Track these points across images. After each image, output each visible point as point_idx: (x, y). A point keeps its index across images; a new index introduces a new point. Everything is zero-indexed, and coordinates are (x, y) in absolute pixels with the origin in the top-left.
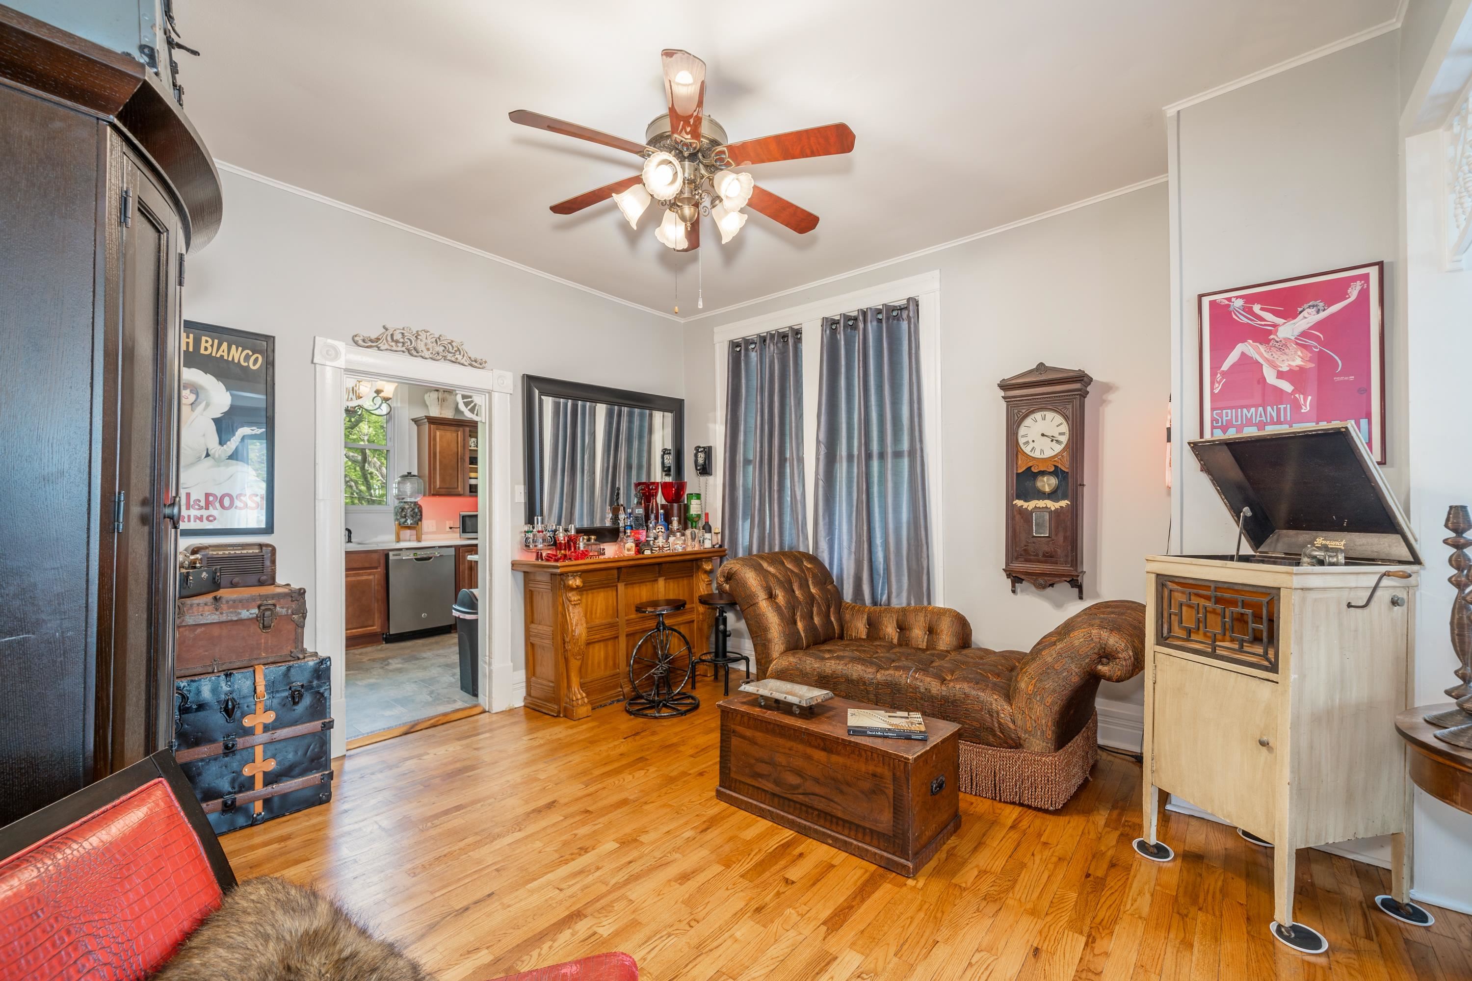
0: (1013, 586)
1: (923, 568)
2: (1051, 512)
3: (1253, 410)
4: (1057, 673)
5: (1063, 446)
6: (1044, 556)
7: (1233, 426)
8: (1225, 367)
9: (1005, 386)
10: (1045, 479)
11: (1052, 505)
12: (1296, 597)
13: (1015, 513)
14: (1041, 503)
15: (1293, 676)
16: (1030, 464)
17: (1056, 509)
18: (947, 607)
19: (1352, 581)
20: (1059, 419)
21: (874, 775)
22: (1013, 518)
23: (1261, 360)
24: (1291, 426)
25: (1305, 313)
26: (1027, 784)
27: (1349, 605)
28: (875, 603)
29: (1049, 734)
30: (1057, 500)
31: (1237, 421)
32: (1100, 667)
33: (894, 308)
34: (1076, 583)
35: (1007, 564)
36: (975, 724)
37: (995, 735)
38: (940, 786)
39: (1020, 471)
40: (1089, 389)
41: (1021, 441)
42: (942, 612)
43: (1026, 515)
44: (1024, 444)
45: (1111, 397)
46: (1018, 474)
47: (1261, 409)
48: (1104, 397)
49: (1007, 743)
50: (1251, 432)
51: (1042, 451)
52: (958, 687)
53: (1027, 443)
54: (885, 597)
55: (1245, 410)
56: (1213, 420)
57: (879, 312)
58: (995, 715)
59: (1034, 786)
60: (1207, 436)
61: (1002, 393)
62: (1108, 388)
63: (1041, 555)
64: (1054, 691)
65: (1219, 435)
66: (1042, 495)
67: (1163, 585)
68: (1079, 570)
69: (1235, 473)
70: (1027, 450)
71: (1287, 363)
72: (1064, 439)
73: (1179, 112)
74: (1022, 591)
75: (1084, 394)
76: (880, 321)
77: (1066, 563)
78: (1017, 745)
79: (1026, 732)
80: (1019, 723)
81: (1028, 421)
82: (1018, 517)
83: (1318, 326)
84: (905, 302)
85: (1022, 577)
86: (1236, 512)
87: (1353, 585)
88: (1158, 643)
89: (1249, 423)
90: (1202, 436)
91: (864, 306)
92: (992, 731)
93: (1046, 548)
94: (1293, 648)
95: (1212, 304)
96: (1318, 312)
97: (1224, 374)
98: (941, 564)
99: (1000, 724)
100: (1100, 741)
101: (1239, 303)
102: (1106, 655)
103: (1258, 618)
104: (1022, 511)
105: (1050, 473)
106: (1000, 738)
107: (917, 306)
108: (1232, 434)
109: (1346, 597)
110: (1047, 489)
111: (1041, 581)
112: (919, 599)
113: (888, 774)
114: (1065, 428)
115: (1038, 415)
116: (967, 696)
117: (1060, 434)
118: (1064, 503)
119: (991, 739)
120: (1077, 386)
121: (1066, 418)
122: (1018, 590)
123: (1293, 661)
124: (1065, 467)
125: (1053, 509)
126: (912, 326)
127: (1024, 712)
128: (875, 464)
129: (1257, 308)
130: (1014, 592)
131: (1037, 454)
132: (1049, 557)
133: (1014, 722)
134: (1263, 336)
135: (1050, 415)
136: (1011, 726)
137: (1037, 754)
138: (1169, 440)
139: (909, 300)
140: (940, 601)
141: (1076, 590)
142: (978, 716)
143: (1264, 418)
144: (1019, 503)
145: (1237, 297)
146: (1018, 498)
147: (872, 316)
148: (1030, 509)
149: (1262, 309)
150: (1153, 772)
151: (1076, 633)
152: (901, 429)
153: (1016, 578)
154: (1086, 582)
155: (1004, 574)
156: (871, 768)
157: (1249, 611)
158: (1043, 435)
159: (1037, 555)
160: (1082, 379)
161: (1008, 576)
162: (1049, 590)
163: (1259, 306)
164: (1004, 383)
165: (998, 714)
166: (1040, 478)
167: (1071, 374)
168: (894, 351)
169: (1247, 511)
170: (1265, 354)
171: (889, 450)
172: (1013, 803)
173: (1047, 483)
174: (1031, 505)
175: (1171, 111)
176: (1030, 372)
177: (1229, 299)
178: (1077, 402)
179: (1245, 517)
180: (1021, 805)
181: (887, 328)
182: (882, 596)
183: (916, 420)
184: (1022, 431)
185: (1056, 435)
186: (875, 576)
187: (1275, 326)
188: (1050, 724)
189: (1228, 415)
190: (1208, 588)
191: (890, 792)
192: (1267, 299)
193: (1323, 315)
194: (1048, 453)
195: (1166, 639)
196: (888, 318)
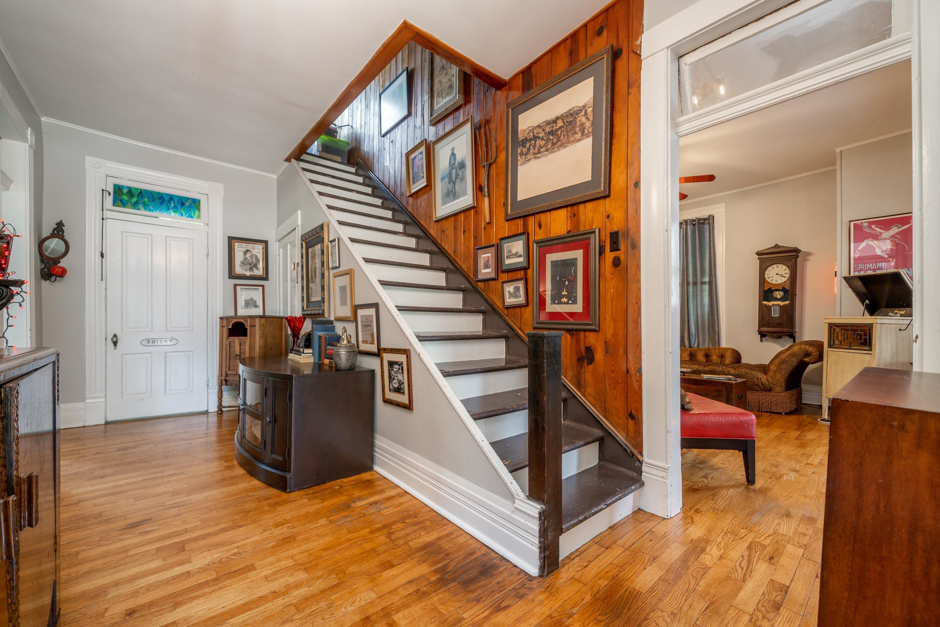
0: (761, 338)
1: (716, 332)
2: (780, 306)
3: (871, 264)
4: (787, 362)
5: (787, 279)
6: (777, 324)
7: (863, 271)
8: (860, 248)
9: (758, 254)
10: (777, 293)
11: (781, 303)
12: (878, 326)
13: (763, 307)
14: (776, 303)
15: (877, 351)
16: (770, 286)
17: (783, 305)
18: (727, 347)
19: (901, 322)
20: (785, 267)
21: (718, 390)
22: (762, 309)
23: (875, 246)
24: (887, 270)
25: (893, 229)
26: (773, 404)
27: (900, 330)
28: (690, 347)
29: (783, 385)
30: (784, 301)
31: (864, 268)
32: (805, 359)
33: (701, 219)
34: (792, 336)
35: (759, 329)
36: (750, 383)
37: (759, 387)
38: (741, 397)
39: (765, 289)
40: (799, 254)
41: (766, 277)
42: (726, 349)
43: (769, 308)
44: (768, 278)
45: (810, 258)
46: (764, 291)
47: (874, 264)
48: (807, 258)
49: (765, 389)
50: (870, 273)
51: (776, 281)
52: (743, 370)
53: (769, 277)
54: (696, 345)
55: (868, 265)
56: (854, 268)
57: (694, 220)
58: (759, 379)
59: (776, 404)
60: (852, 274)
61: (758, 257)
62: (808, 254)
63: (775, 324)
64: (786, 369)
65: (857, 274)
66: (777, 299)
67: (831, 327)
68: (794, 330)
69: (863, 289)
70: (769, 280)
71: (885, 247)
72: (787, 276)
73: (841, 151)
74: (765, 341)
75: (797, 257)
76: (694, 225)
77: (788, 327)
78: (770, 390)
79: (773, 384)
80: (770, 381)
81: (770, 268)
82: (764, 309)
83: (898, 233)
84: (707, 216)
85: (766, 334)
86: (863, 302)
87: (902, 323)
88: (829, 347)
89: (870, 269)
90: (850, 274)
91: (686, 218)
92: (758, 385)
93: (778, 322)
94: (877, 342)
95: (854, 224)
96: (898, 228)
97: (859, 251)
98: (724, 330)
99: (762, 382)
100: (803, 402)
101: (866, 224)
102: (807, 354)
103: (865, 335)
104: (766, 306)
105: (780, 290)
106: (762, 388)
107: (714, 218)
108: (862, 273)
109: (899, 327)
110: (779, 297)
111: (775, 335)
112: (714, 344)
113: (724, 389)
114: (788, 271)
115: (775, 266)
116: (747, 373)
117: (785, 274)
118: (787, 302)
119: (758, 388)
120: (794, 254)
121: (788, 267)
122: (764, 340)
123: (877, 346)
124: (787, 287)
125: (782, 305)
126: (711, 227)
127: (772, 377)
128: (691, 288)
129: (873, 226)
130: (761, 341)
131: (774, 282)
132: (779, 325)
133: (768, 381)
134: (876, 237)
135: (780, 266)
136: (767, 383)
137: (778, 393)
138: (836, 276)
139: (709, 216)
140: (724, 345)
141: (792, 339)
142: (752, 380)
143: (876, 267)
144: (765, 303)
145: (865, 222)
146: (765, 300)
147: (690, 222)
148: (770, 305)
149: (875, 227)
150: (826, 393)
151: (795, 347)
152: (705, 272)
153: (763, 335)
154: (797, 336)
155: (757, 333)
156: (716, 388)
157: (863, 333)
158: (777, 274)
159: (774, 324)
160: (796, 251)
161: (759, 333)
162: (780, 340)
163: (874, 226)
164: (759, 253)
165: (761, 379)
166: (775, 292)
167: (791, 249)
168: (701, 238)
169: (867, 302)
170: (876, 244)
171: (699, 281)
172: (767, 412)
173: (779, 294)
174: (771, 303)
175: (838, 150)
176: (772, 247)
177: (862, 223)
178: (794, 260)
179: (866, 304)
180: (770, 412)
181: (698, 228)
182: (694, 344)
183: (713, 268)
184: (767, 272)
185: (783, 274)
186: (691, 336)
187: (881, 233)
188: (783, 381)
189: (861, 266)
190: (848, 326)
191: (725, 396)
192: (877, 224)
193: (900, 229)
194: (780, 282)
195: (833, 345)
196: (698, 224)
